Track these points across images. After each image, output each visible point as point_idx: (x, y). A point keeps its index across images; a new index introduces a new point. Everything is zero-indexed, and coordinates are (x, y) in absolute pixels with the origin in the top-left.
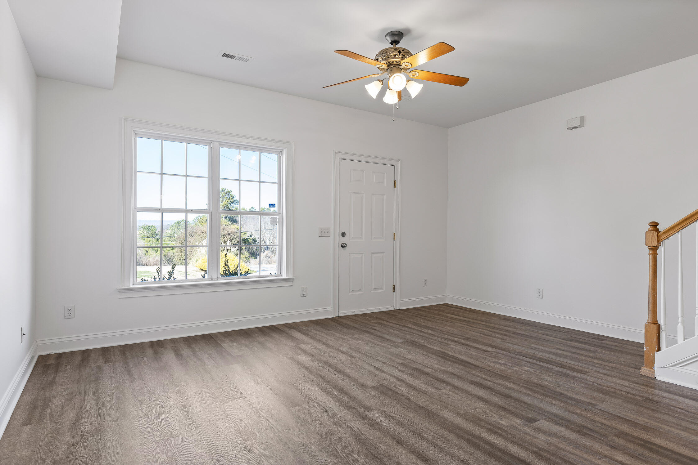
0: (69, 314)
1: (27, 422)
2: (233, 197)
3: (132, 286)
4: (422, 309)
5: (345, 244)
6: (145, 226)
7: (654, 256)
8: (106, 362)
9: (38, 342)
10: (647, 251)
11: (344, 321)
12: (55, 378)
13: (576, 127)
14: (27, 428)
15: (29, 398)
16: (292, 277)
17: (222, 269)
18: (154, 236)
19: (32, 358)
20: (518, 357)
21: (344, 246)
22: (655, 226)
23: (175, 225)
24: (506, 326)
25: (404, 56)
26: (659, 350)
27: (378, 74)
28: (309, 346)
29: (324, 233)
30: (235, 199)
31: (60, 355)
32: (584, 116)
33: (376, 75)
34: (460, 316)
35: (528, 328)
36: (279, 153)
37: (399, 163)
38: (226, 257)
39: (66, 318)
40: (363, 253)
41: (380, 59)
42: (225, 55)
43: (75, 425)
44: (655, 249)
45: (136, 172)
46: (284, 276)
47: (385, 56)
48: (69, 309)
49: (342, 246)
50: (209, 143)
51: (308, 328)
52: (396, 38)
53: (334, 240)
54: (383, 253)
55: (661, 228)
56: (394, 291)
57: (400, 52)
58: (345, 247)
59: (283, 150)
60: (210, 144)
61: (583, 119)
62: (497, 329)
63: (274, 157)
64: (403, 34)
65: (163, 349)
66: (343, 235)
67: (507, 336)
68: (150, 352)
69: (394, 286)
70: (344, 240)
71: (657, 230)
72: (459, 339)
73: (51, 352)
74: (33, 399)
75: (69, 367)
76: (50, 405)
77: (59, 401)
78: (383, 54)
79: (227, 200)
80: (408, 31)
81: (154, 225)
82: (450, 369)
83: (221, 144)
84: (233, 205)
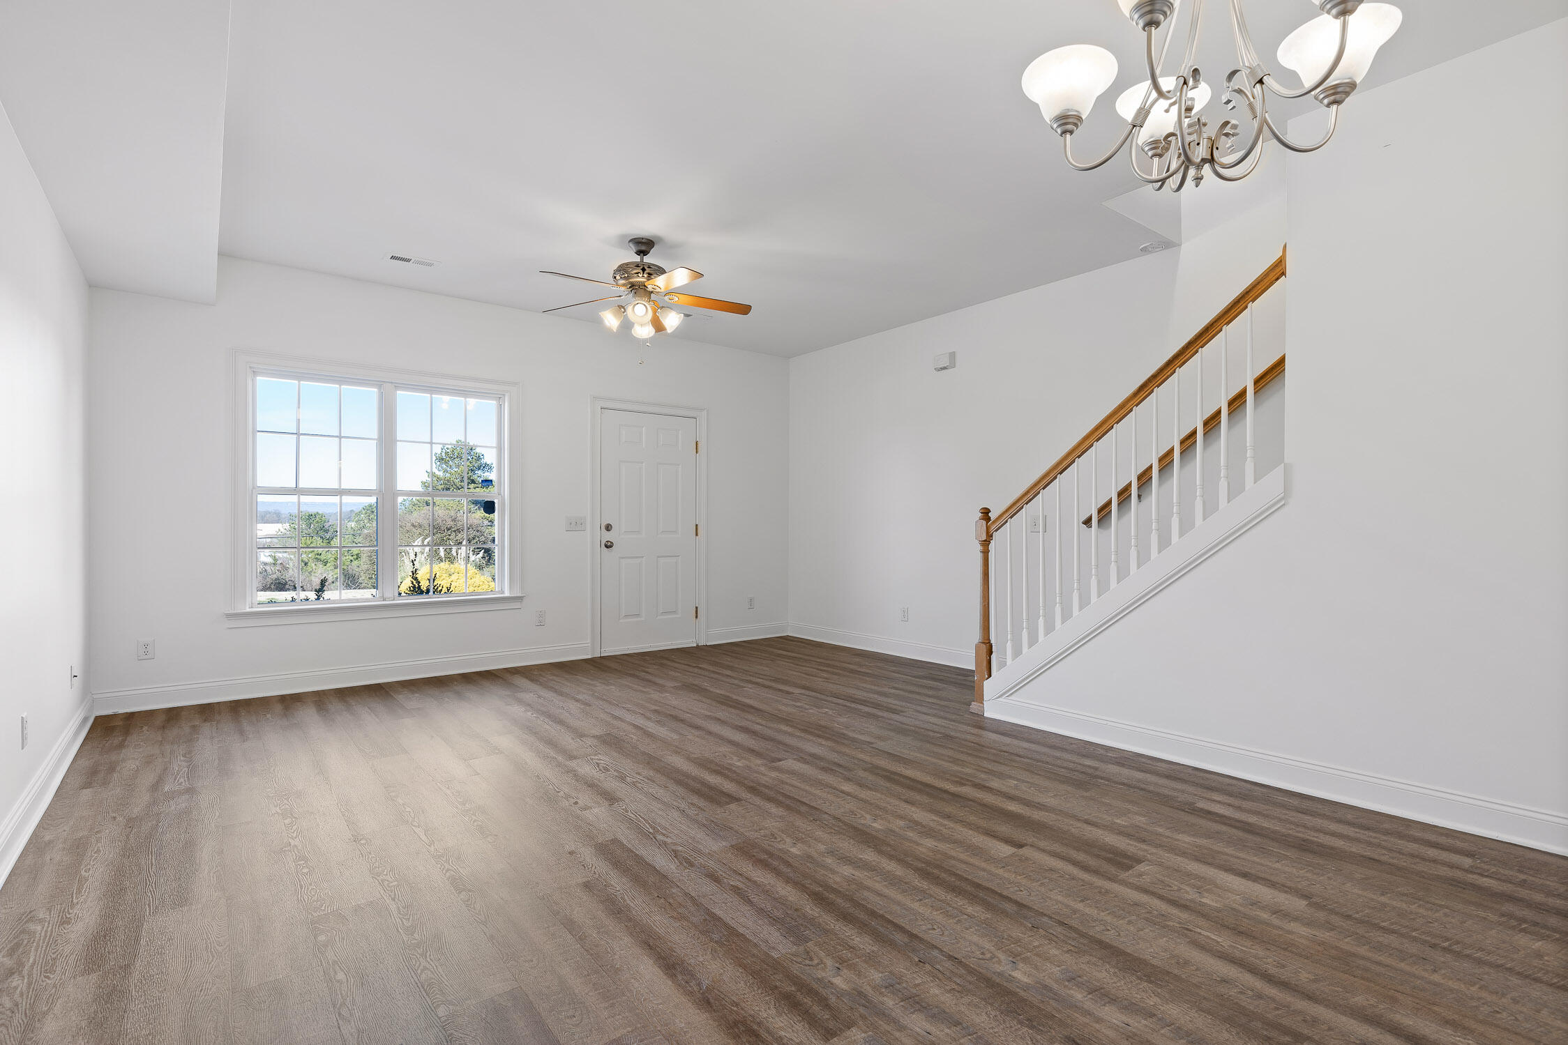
0: (146, 651)
1: (87, 785)
2: (479, 458)
3: (248, 610)
4: (743, 644)
5: (611, 542)
6: (303, 514)
7: (986, 553)
8: (205, 720)
9: (95, 696)
10: (979, 548)
11: (613, 665)
12: (124, 741)
13: (945, 368)
14: (87, 791)
15: (85, 763)
16: (519, 595)
17: (407, 583)
18: (321, 533)
19: (85, 720)
20: (830, 699)
21: (609, 546)
22: (986, 513)
23: (364, 512)
24: (849, 664)
25: (650, 274)
26: (990, 676)
27: (620, 296)
28: (532, 695)
29: (575, 525)
30: (483, 461)
31: (132, 715)
32: (954, 352)
33: (617, 298)
34: (792, 652)
35: (879, 664)
36: (499, 398)
37: (705, 413)
38: (414, 565)
39: (139, 658)
40: (643, 557)
41: (618, 277)
42: (392, 257)
43: (155, 787)
44: (986, 543)
45: (255, 431)
46: (507, 594)
47: (623, 274)
48: (146, 646)
49: (607, 546)
50: (379, 385)
51: (541, 673)
52: (643, 248)
53: (592, 536)
54: (678, 556)
55: (993, 515)
56: (697, 617)
57: (644, 270)
58: (611, 547)
59: (504, 395)
60: (379, 387)
61: (952, 356)
62: (834, 667)
63: (493, 403)
64: (654, 243)
65: (298, 704)
66: (608, 528)
67: (836, 674)
68: (278, 708)
69: (697, 608)
70: (608, 536)
71: (988, 519)
72: (764, 681)
73: (115, 711)
74: (92, 764)
75: (145, 728)
76: (118, 768)
77: (131, 765)
78: (623, 269)
79: (468, 463)
80: (660, 239)
81: (320, 513)
82: (720, 715)
83: (398, 386)
84: (479, 472)
